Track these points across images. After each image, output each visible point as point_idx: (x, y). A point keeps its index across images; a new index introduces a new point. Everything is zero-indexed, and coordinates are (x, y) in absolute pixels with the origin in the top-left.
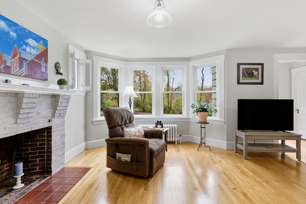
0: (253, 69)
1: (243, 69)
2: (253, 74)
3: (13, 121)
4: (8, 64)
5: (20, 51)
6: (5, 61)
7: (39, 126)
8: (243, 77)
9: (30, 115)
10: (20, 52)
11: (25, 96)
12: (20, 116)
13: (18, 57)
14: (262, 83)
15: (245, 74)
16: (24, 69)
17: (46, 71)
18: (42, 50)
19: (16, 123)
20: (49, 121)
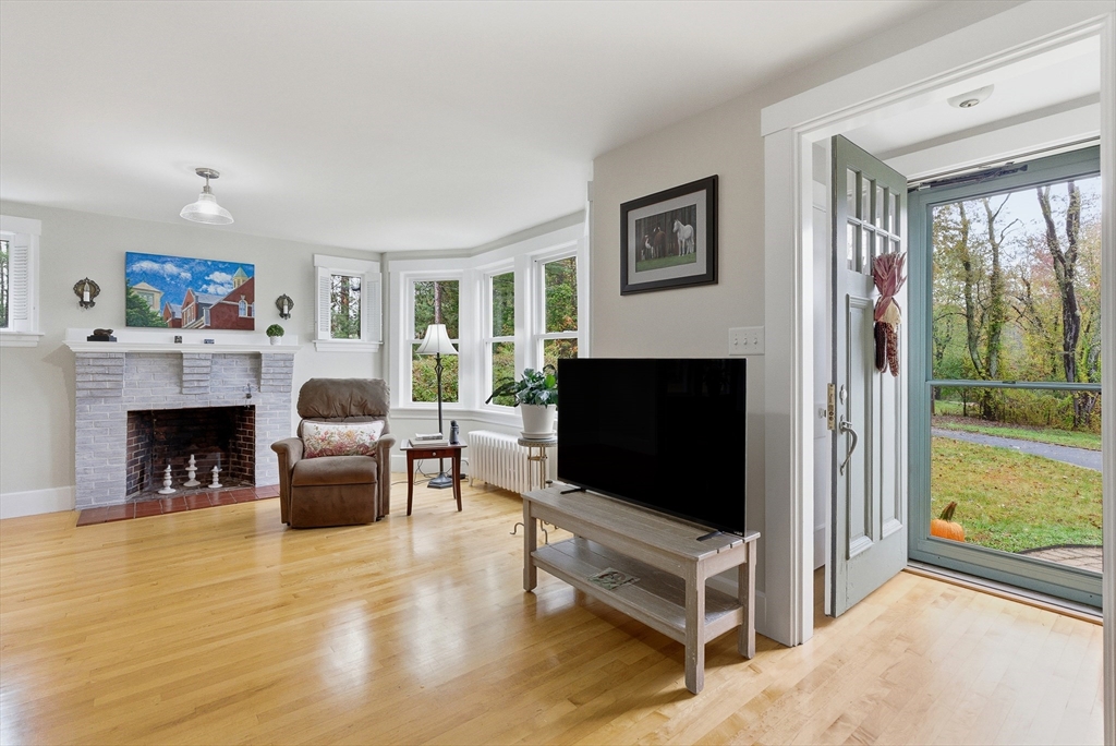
0: (674, 215)
1: (638, 222)
2: (677, 238)
3: (178, 390)
4: (178, 316)
5: (197, 294)
6: (174, 313)
7: (226, 402)
8: (638, 259)
9: (202, 384)
10: (197, 297)
11: (184, 356)
12: (185, 385)
13: (193, 303)
14: (711, 277)
15: (647, 245)
16: (203, 318)
17: (250, 314)
18: (241, 284)
19: (181, 393)
20: (249, 396)
